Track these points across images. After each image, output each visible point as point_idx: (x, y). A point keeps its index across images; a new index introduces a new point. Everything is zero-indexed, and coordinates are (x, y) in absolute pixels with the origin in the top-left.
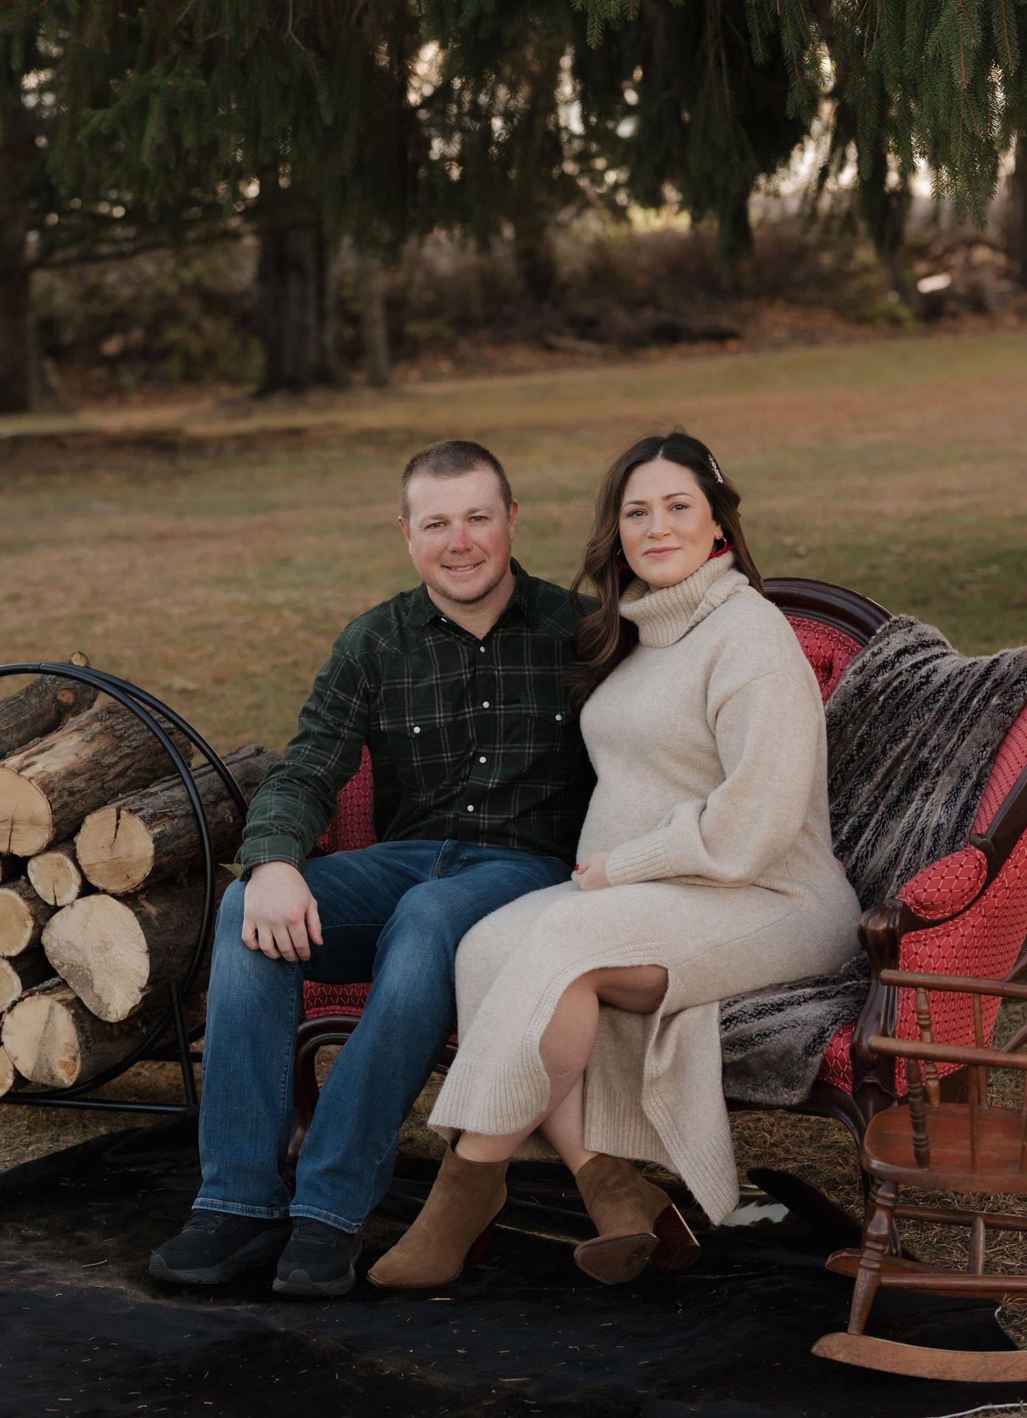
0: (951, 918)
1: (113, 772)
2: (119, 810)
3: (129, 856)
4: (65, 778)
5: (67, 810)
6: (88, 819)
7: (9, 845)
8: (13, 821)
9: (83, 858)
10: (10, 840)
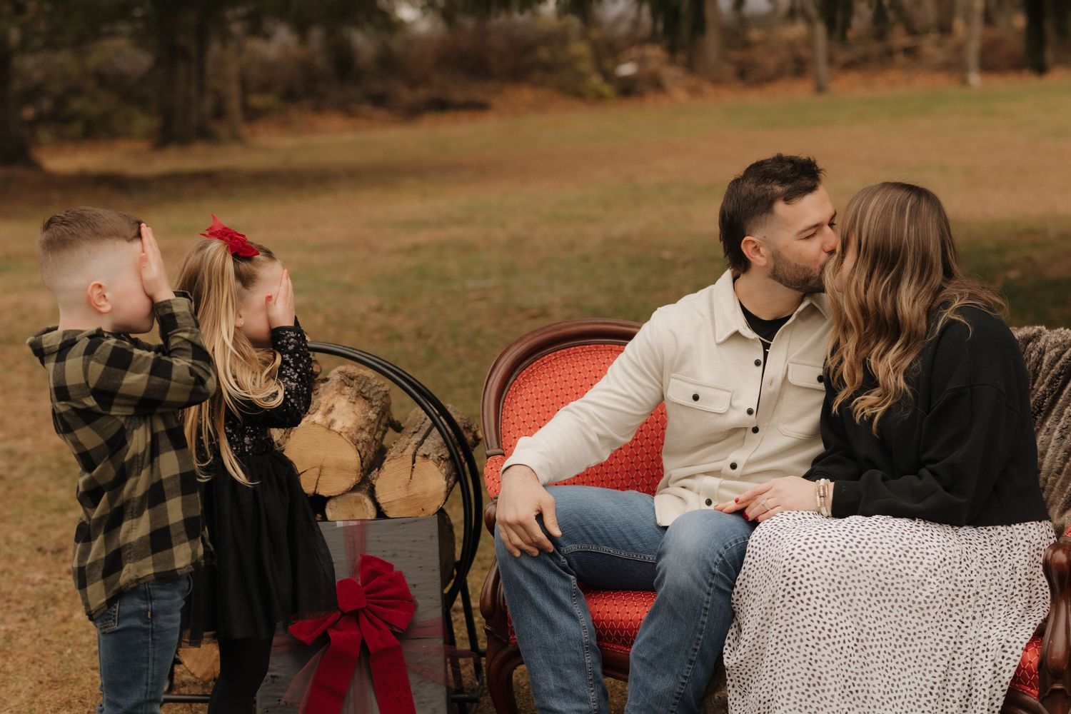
2: (414, 455)
3: (425, 493)
6: (388, 465)
7: (316, 487)
8: (321, 468)
9: (382, 498)
10: (317, 484)
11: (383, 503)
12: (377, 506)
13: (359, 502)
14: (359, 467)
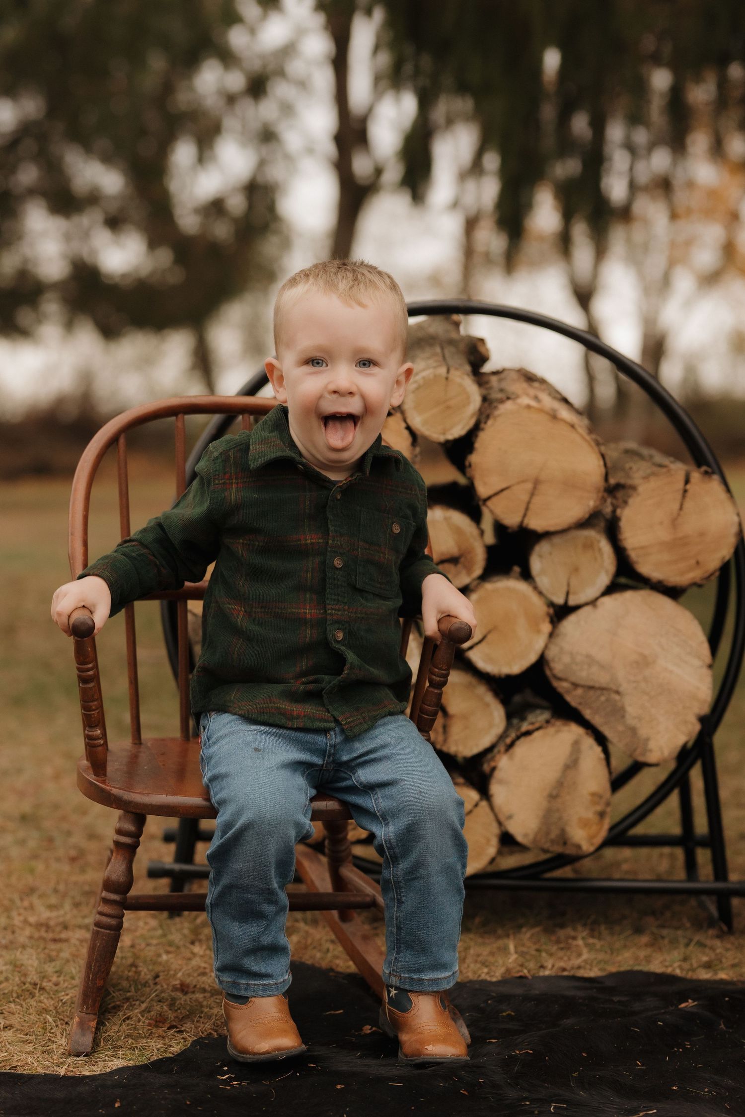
2: (690, 471)
3: (704, 533)
7: (525, 516)
8: (537, 483)
9: (631, 538)
10: (527, 509)
11: (634, 549)
12: (620, 553)
13: (589, 546)
14: (601, 483)
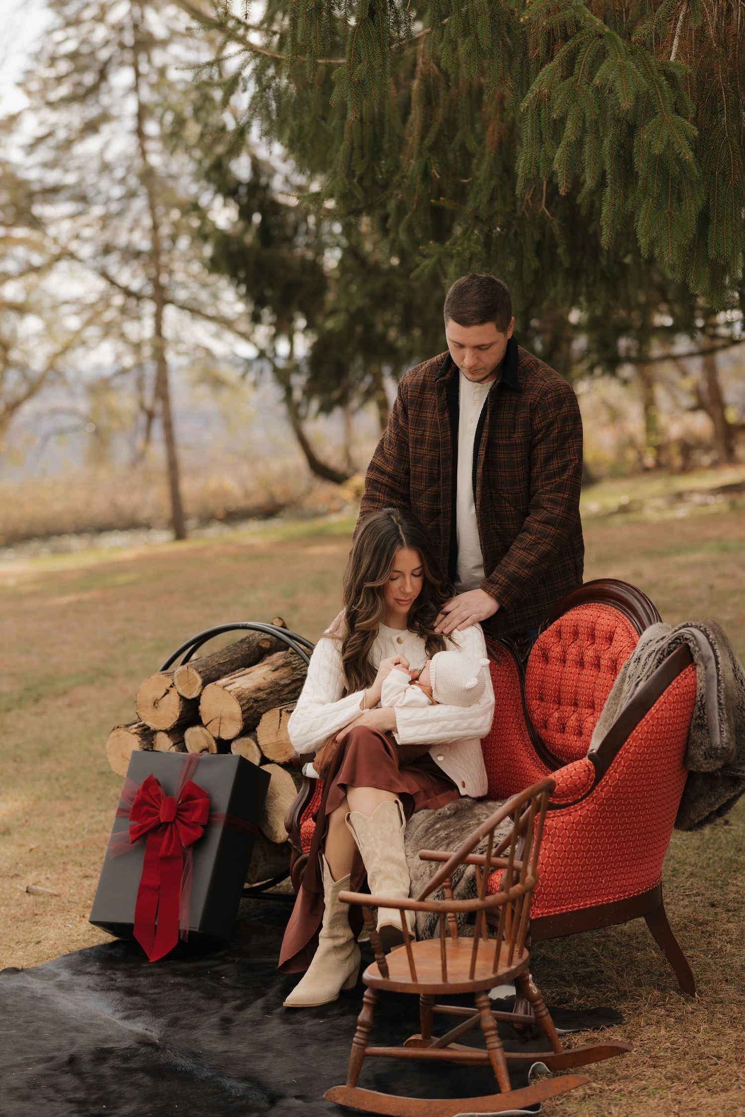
0: (573, 804)
1: (287, 690)
2: (281, 710)
4: (253, 692)
5: (252, 711)
6: (264, 717)
7: (219, 733)
8: (221, 718)
9: (261, 741)
10: (219, 730)
13: (249, 745)
